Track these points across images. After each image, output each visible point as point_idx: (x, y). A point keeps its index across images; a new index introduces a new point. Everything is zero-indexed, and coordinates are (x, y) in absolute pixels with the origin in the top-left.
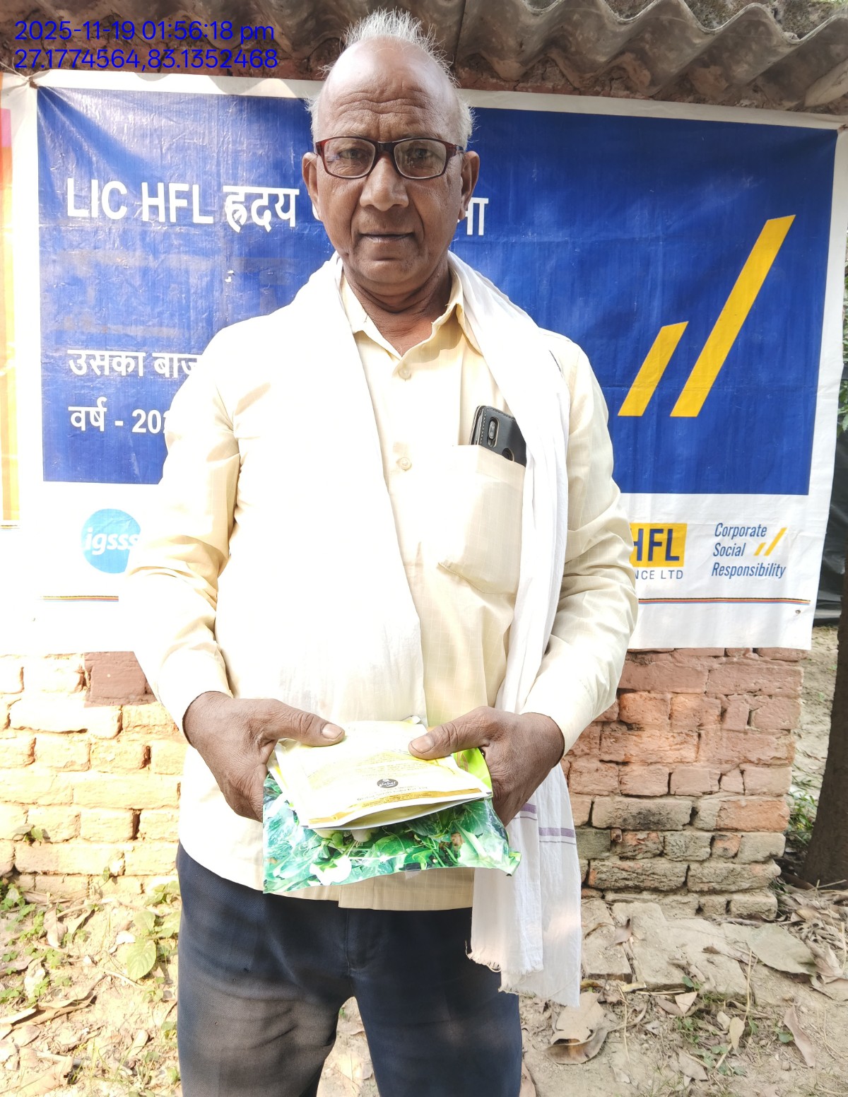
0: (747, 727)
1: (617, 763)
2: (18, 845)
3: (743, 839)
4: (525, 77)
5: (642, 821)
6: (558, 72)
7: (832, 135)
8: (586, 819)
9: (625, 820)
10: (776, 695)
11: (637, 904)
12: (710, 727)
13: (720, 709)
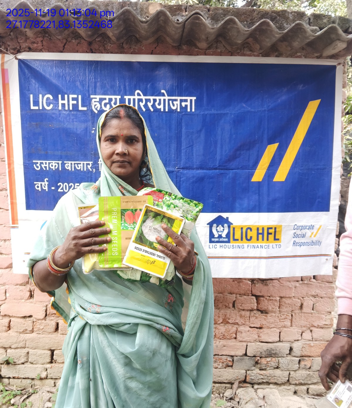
0: (312, 311)
1: (257, 328)
2: (2, 366)
3: (313, 361)
4: (209, 48)
5: (269, 353)
6: (222, 45)
7: (334, 68)
8: (244, 353)
9: (261, 353)
10: (324, 297)
11: (267, 390)
12: (296, 311)
13: (300, 304)
